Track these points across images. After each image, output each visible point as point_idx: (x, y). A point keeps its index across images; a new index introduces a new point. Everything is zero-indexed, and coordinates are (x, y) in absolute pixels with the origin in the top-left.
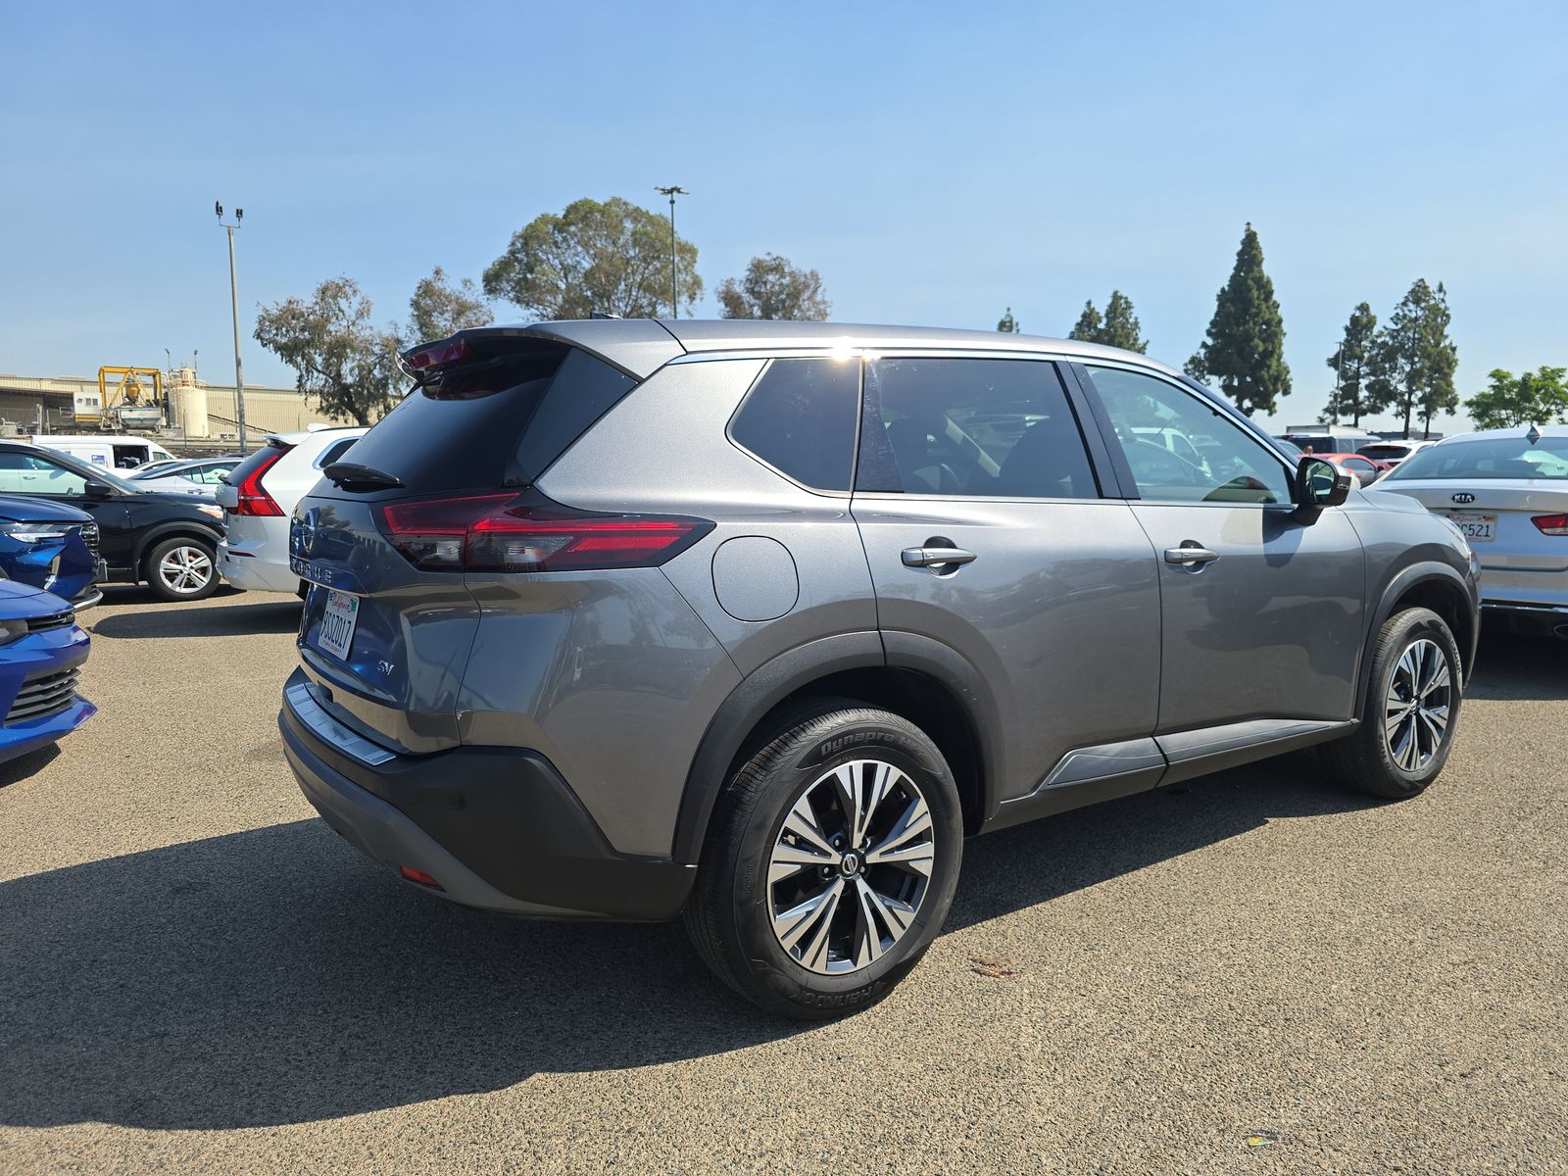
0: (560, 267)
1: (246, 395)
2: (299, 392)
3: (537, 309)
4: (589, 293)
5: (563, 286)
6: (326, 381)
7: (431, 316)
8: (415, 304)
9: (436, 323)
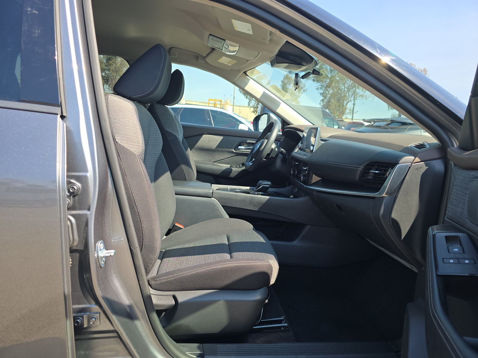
0: (329, 70)
1: (235, 107)
2: (248, 107)
3: (320, 83)
4: (338, 78)
5: (329, 76)
6: (255, 103)
7: (286, 85)
8: (283, 82)
9: (288, 87)
